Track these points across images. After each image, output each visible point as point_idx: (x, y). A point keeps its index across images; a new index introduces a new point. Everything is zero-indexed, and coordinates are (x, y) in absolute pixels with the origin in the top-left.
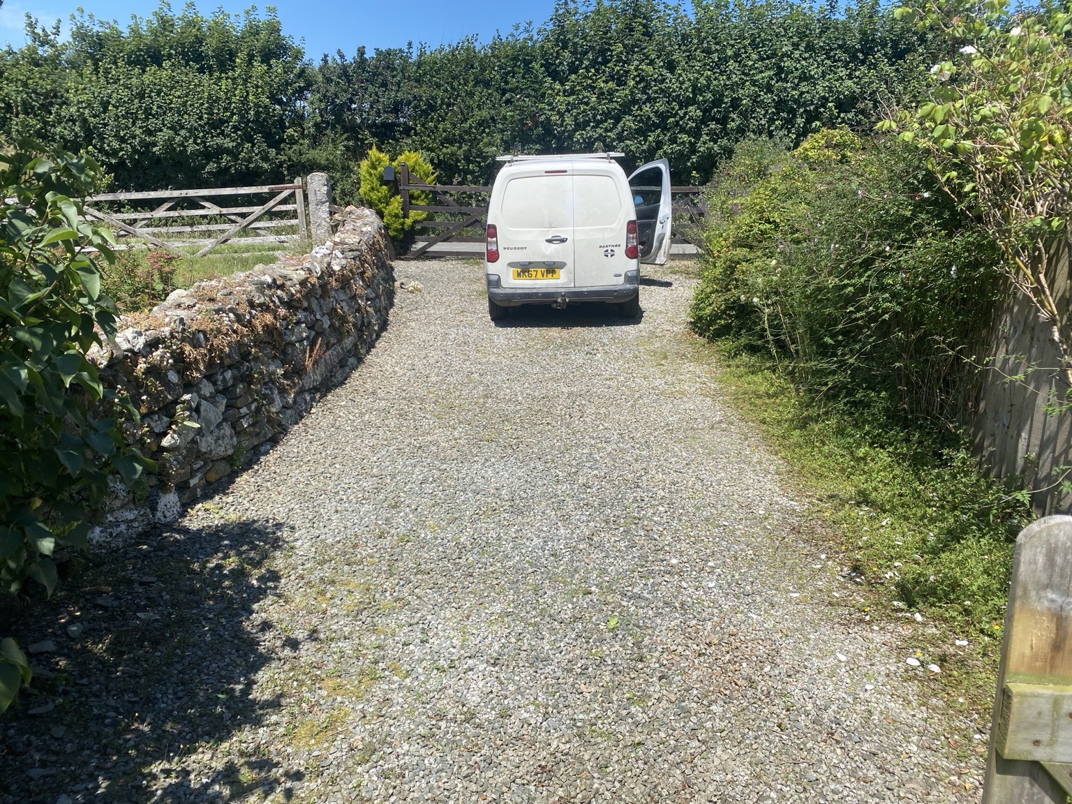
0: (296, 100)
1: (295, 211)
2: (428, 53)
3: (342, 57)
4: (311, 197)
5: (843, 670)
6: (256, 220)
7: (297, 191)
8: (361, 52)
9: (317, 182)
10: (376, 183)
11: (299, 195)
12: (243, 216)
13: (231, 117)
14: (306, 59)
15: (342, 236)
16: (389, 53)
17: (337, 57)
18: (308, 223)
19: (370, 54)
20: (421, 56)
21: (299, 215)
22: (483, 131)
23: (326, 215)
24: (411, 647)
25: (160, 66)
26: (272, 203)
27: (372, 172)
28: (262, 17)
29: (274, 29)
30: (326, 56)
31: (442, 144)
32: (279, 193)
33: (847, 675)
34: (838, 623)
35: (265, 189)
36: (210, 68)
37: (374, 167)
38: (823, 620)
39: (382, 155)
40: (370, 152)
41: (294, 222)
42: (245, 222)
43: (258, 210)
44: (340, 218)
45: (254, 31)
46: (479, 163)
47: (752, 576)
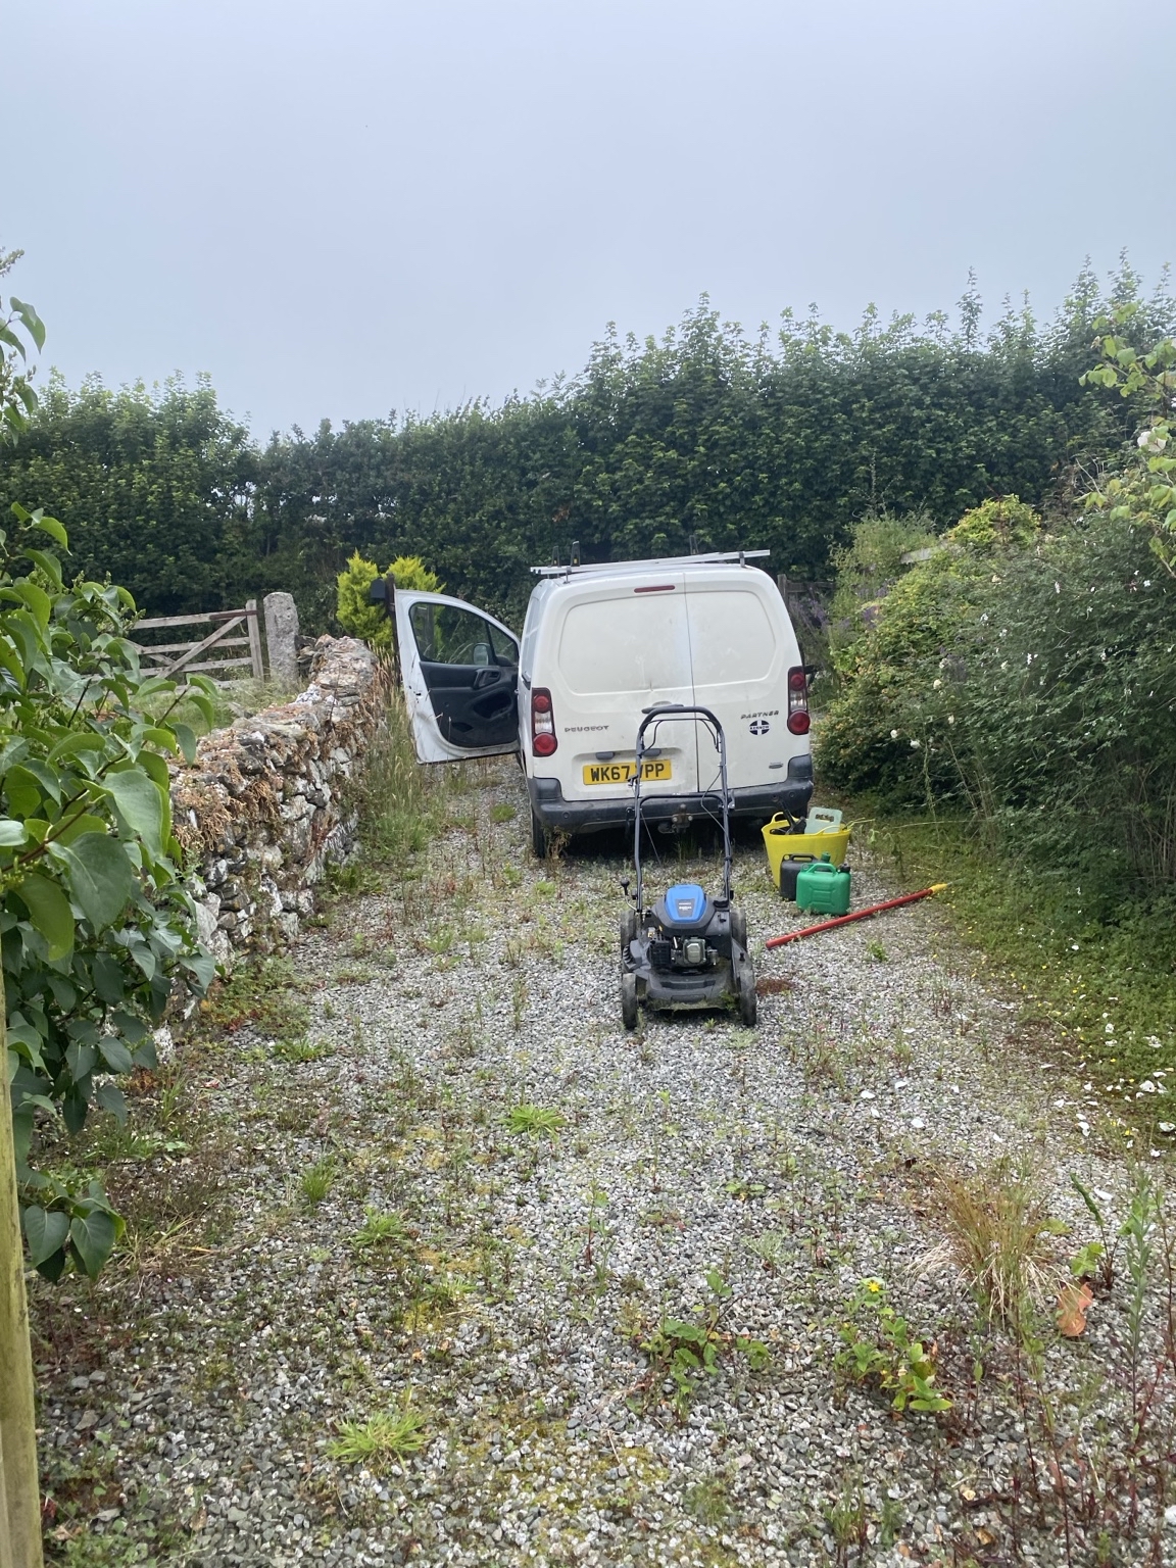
0: (234, 495)
1: (247, 646)
2: (417, 423)
3: (299, 433)
4: (269, 626)
5: (1109, 1210)
6: (191, 662)
7: (250, 618)
8: (326, 426)
9: (281, 606)
10: (360, 603)
11: (252, 622)
12: (175, 655)
13: (146, 521)
14: (249, 441)
15: (333, 676)
16: (364, 425)
17: (293, 435)
18: (266, 663)
19: (337, 429)
20: (408, 428)
21: (253, 653)
22: (498, 526)
23: (290, 650)
24: (529, 1208)
25: (47, 456)
26: (214, 637)
27: (355, 588)
28: (191, 388)
29: (205, 403)
30: (276, 434)
31: (441, 546)
32: (226, 622)
33: (1113, 1215)
34: (1092, 1152)
35: (205, 618)
36: (118, 458)
37: (356, 581)
38: (1070, 1150)
39: (367, 565)
40: (350, 561)
41: (245, 661)
42: (177, 665)
43: (195, 647)
44: (311, 653)
45: (177, 407)
46: (494, 569)
47: (965, 1099)
